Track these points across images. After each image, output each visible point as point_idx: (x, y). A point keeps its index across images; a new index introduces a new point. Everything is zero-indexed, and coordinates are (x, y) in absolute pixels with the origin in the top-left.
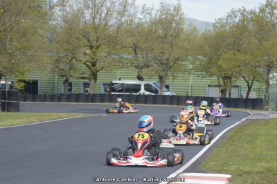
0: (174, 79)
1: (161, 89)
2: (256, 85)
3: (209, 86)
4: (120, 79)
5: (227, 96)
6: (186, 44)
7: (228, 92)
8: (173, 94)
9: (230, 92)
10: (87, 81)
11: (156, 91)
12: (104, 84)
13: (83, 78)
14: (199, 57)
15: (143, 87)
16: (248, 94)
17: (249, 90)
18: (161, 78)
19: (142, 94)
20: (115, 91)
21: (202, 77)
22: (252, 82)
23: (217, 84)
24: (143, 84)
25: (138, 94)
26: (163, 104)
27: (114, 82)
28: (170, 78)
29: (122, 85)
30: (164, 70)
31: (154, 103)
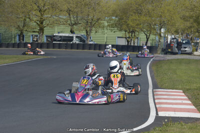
0: (96, 32)
1: (87, 39)
2: (152, 37)
3: (118, 37)
4: (59, 33)
5: (132, 44)
6: (104, 9)
7: (132, 42)
8: (95, 43)
9: (134, 41)
10: (37, 34)
11: (84, 41)
12: (46, 36)
13: (34, 32)
14: (114, 18)
15: (75, 38)
16: (147, 43)
17: (147, 40)
18: (87, 32)
19: (74, 42)
20: (56, 40)
21: (114, 32)
22: (149, 35)
23: (124, 36)
24: (74, 36)
25: (72, 43)
26: (89, 49)
27: (55, 35)
28: (93, 32)
29: (61, 37)
30: (89, 27)
31: (83, 49)
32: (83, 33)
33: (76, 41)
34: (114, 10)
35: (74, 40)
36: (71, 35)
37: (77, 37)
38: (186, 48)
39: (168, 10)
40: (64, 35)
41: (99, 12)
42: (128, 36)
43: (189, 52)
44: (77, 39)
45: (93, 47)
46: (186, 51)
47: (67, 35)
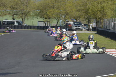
1: (23, 23)
2: (60, 21)
3: (39, 22)
4: (6, 20)
8: (27, 25)
11: (21, 24)
14: (37, 11)
15: (15, 22)
17: (57, 23)
18: (23, 19)
19: (15, 25)
20: (4, 24)
21: (37, 18)
23: (43, 21)
24: (15, 21)
25: (14, 25)
26: (25, 29)
27: (4, 21)
28: (26, 19)
29: (7, 22)
30: (24, 16)
31: (21, 29)
32: (20, 20)
33: (16, 24)
34: (38, 7)
35: (15, 23)
36: (13, 21)
37: (16, 22)
38: (79, 27)
39: (70, 6)
40: (9, 21)
41: (30, 8)
42: (47, 21)
43: (81, 29)
44: (17, 23)
45: (27, 27)
46: (79, 29)
47: (11, 21)
